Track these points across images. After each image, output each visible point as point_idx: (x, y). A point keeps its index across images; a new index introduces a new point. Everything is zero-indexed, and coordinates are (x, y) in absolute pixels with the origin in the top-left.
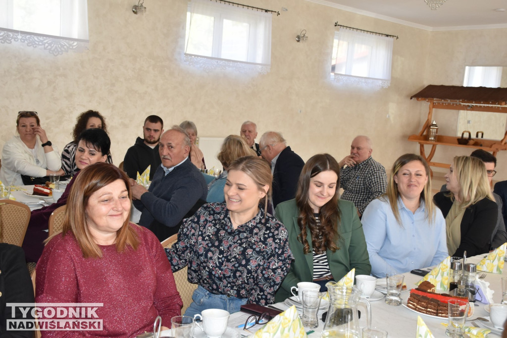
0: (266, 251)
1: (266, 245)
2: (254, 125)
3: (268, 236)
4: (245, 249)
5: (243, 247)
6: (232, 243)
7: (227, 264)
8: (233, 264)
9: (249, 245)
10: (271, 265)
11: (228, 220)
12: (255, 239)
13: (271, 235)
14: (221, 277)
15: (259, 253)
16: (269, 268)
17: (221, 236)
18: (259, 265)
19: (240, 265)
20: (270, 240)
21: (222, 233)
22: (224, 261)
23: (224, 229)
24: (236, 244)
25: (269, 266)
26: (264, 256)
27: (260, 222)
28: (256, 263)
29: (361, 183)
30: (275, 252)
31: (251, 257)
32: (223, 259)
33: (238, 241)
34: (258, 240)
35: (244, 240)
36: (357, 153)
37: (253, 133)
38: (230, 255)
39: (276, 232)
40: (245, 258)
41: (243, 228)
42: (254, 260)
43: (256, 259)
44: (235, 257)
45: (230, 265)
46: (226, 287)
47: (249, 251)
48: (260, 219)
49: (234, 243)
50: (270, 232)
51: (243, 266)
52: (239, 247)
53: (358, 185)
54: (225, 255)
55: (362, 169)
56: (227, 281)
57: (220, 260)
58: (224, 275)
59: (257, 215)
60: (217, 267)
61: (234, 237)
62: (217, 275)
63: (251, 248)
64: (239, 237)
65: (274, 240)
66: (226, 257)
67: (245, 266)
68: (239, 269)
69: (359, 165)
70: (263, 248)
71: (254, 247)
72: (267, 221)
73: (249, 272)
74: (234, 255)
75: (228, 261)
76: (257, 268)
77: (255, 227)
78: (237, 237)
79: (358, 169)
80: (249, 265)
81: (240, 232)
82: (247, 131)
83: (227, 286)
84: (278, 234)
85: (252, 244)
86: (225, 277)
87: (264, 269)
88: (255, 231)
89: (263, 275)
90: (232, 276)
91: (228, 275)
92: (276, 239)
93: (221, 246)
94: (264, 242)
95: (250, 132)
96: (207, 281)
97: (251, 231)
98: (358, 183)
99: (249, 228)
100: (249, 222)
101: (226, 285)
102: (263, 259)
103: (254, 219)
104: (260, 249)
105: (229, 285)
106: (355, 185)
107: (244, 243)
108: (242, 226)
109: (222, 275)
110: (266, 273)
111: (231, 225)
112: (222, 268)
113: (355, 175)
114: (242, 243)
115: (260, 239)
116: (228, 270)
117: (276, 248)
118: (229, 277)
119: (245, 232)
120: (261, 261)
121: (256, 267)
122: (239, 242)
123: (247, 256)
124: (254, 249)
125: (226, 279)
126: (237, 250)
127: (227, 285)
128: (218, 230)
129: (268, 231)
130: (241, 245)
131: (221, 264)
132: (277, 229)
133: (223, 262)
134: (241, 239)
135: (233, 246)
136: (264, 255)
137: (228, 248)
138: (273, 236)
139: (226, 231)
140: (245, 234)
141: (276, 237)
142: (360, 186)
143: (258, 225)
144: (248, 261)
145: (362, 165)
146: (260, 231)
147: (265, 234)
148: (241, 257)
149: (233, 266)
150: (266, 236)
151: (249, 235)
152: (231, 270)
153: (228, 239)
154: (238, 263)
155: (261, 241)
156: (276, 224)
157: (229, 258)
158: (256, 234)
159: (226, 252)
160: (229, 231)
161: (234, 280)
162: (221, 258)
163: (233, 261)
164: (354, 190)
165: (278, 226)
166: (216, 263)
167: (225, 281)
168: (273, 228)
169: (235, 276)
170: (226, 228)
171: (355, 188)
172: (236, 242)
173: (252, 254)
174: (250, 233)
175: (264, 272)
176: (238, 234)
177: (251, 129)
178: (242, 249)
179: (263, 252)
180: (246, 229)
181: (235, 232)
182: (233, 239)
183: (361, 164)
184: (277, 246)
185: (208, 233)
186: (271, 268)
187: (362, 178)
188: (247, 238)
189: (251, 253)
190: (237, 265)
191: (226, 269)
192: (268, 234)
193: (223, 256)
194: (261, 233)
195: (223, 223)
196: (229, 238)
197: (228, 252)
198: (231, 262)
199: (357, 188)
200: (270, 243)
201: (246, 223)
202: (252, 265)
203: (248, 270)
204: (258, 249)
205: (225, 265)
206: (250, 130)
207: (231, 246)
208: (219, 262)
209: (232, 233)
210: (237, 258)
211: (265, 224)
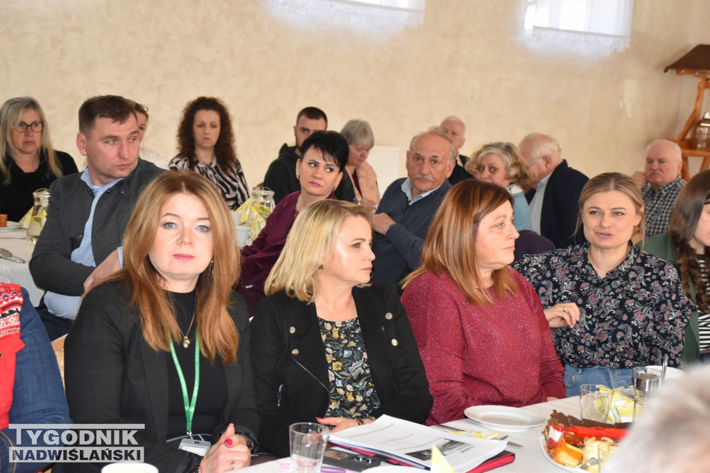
0: (653, 298)
1: (651, 291)
2: (462, 125)
3: (652, 279)
4: (623, 301)
5: (619, 299)
6: (602, 297)
7: (600, 325)
8: (610, 322)
9: (627, 295)
10: (665, 317)
11: (590, 268)
12: (634, 286)
13: (654, 277)
14: (595, 345)
15: (644, 303)
16: (663, 320)
17: (584, 290)
18: (647, 319)
19: (621, 322)
20: (655, 284)
21: (585, 286)
22: (596, 321)
23: (586, 281)
24: (608, 297)
25: (663, 318)
26: (651, 306)
27: (636, 263)
28: (643, 317)
29: (665, 221)
30: (665, 297)
31: (633, 309)
32: (594, 320)
33: (609, 292)
34: (639, 287)
35: (618, 290)
36: (660, 169)
37: (458, 138)
38: (603, 313)
39: (661, 272)
40: (625, 312)
41: (613, 275)
42: (639, 312)
43: (642, 311)
44: (611, 314)
45: (606, 326)
46: (602, 358)
47: (630, 303)
48: (635, 259)
49: (605, 296)
50: (653, 274)
51: (624, 322)
52: (613, 301)
53: (660, 225)
54: (595, 315)
55: (665, 197)
56: (603, 349)
57: (590, 322)
58: (598, 341)
59: (630, 253)
60: (587, 331)
61: (604, 288)
62: (588, 344)
63: (631, 298)
64: (611, 287)
65: (661, 282)
66: (598, 317)
67: (628, 322)
68: (619, 327)
69: (660, 190)
70: (649, 296)
71: (635, 296)
72: (644, 259)
73: (635, 329)
74: (608, 312)
75: (602, 321)
76: (646, 323)
77: (631, 270)
78: (608, 288)
79: (659, 197)
80: (633, 320)
81: (610, 281)
82: (450, 132)
83: (604, 357)
84: (664, 275)
85: (631, 293)
86: (600, 344)
87: (656, 323)
88: (632, 275)
89: (658, 331)
90: (610, 340)
91: (605, 339)
92: (663, 281)
93: (588, 304)
94: (648, 288)
95: (454, 133)
96: (573, 359)
97: (626, 277)
98: (661, 221)
99: (623, 273)
100: (621, 265)
101: (602, 356)
102: (652, 310)
103: (627, 259)
104: (644, 298)
105: (607, 356)
106: (656, 224)
107: (619, 293)
108: (612, 272)
109: (595, 342)
110: (662, 328)
111: (596, 274)
112: (593, 332)
113: (653, 207)
114: (617, 295)
115: (641, 284)
116: (603, 332)
117: (664, 292)
118: (606, 342)
119: (617, 279)
120: (649, 313)
121: (644, 321)
122: (612, 293)
123: (628, 309)
124: (636, 299)
125: (601, 347)
126: (612, 305)
127: (604, 355)
128: (579, 284)
129: (650, 274)
130: (615, 297)
131: (592, 327)
132: (662, 268)
133: (594, 323)
134: (613, 290)
135: (604, 301)
136: (652, 304)
137: (598, 305)
138: (659, 278)
139: (590, 282)
140: (618, 282)
141: (662, 278)
142: (664, 225)
143: (633, 267)
144: (631, 315)
145: (666, 191)
146: (637, 275)
147: (645, 277)
148: (619, 312)
149: (610, 325)
150: (649, 279)
151: (624, 283)
152: (609, 331)
153: (595, 293)
154: (617, 320)
155: (642, 287)
156: (658, 262)
157: (602, 317)
158: (634, 279)
159: (596, 310)
160: (595, 282)
161: (614, 345)
162: (591, 319)
163: (609, 320)
164: (653, 232)
165: (662, 264)
166: (585, 327)
167: (600, 349)
168: (655, 268)
169: (614, 340)
170: (589, 279)
171: (654, 228)
172: (608, 295)
173: (634, 305)
174: (624, 280)
175: (658, 327)
176: (610, 284)
177: (457, 129)
178: (618, 302)
179: (650, 300)
180: (620, 275)
181: (603, 282)
182: (603, 292)
183: (664, 188)
184: (666, 289)
185: (564, 291)
186: (666, 319)
187: (667, 213)
188: (621, 286)
189: (632, 304)
190: (616, 323)
191: (601, 332)
192: (650, 277)
193: (593, 317)
194: (641, 277)
195: (583, 273)
196: (596, 291)
197: (599, 310)
198: (606, 322)
199: (659, 229)
200: (656, 288)
201: (618, 267)
202: (638, 320)
203: (633, 326)
204: (641, 299)
205: (599, 328)
206: (454, 130)
207: (601, 301)
208: (589, 325)
209: (600, 284)
210: (614, 314)
211: (642, 265)
